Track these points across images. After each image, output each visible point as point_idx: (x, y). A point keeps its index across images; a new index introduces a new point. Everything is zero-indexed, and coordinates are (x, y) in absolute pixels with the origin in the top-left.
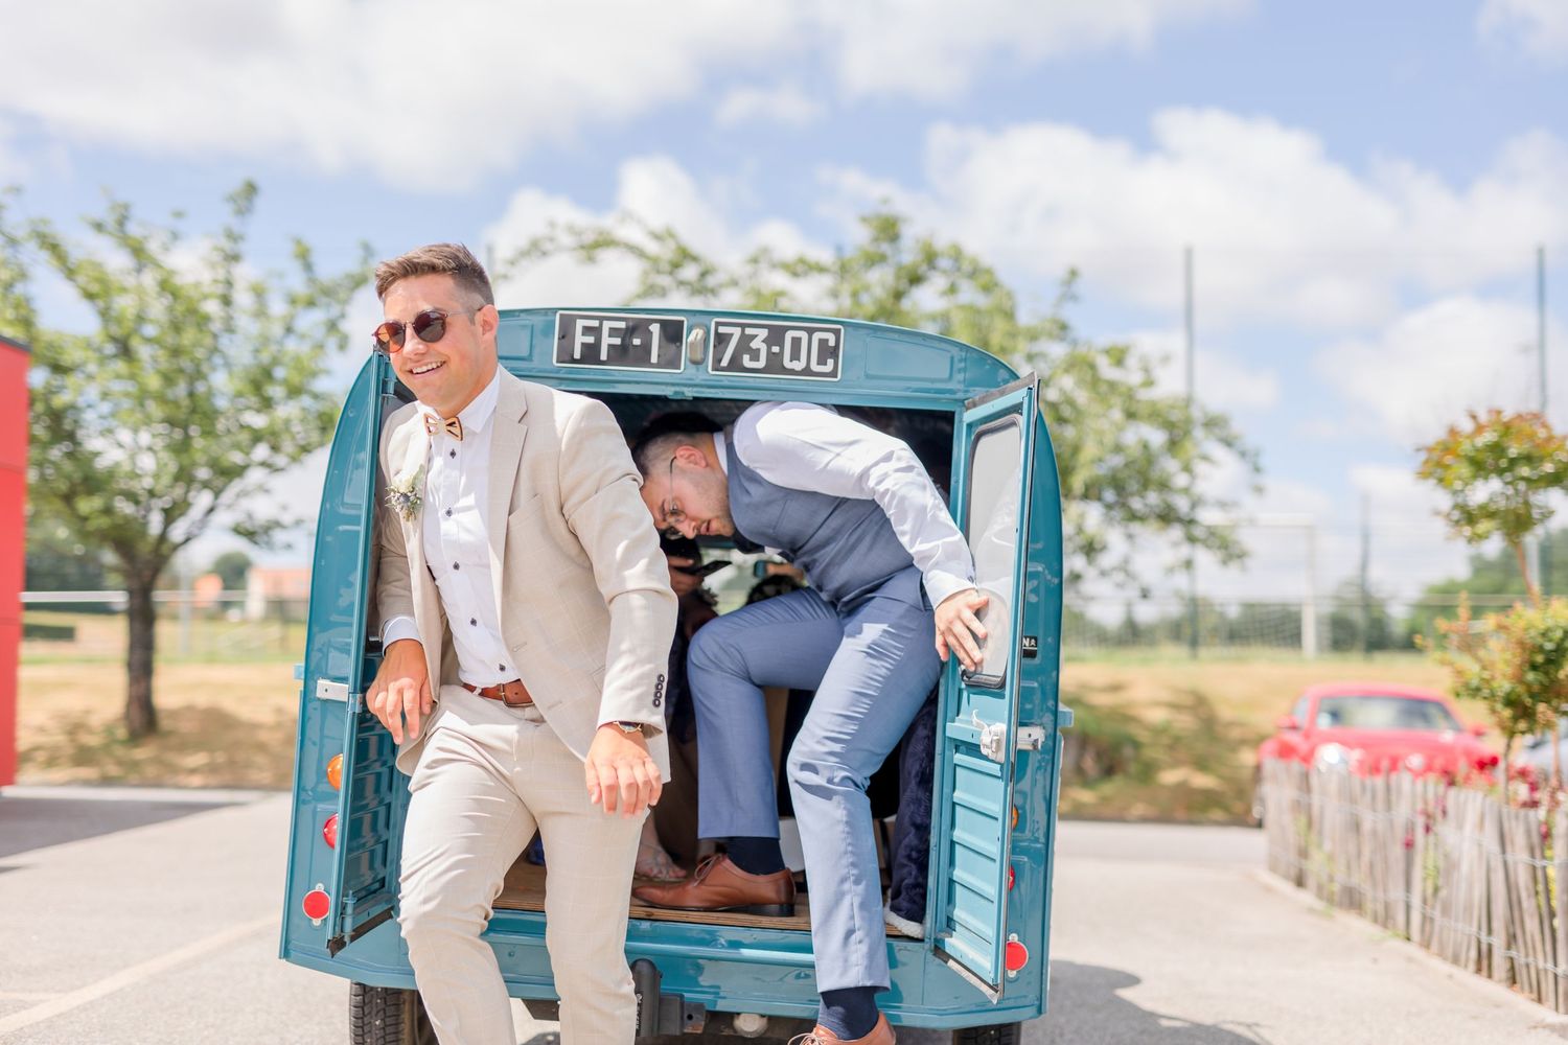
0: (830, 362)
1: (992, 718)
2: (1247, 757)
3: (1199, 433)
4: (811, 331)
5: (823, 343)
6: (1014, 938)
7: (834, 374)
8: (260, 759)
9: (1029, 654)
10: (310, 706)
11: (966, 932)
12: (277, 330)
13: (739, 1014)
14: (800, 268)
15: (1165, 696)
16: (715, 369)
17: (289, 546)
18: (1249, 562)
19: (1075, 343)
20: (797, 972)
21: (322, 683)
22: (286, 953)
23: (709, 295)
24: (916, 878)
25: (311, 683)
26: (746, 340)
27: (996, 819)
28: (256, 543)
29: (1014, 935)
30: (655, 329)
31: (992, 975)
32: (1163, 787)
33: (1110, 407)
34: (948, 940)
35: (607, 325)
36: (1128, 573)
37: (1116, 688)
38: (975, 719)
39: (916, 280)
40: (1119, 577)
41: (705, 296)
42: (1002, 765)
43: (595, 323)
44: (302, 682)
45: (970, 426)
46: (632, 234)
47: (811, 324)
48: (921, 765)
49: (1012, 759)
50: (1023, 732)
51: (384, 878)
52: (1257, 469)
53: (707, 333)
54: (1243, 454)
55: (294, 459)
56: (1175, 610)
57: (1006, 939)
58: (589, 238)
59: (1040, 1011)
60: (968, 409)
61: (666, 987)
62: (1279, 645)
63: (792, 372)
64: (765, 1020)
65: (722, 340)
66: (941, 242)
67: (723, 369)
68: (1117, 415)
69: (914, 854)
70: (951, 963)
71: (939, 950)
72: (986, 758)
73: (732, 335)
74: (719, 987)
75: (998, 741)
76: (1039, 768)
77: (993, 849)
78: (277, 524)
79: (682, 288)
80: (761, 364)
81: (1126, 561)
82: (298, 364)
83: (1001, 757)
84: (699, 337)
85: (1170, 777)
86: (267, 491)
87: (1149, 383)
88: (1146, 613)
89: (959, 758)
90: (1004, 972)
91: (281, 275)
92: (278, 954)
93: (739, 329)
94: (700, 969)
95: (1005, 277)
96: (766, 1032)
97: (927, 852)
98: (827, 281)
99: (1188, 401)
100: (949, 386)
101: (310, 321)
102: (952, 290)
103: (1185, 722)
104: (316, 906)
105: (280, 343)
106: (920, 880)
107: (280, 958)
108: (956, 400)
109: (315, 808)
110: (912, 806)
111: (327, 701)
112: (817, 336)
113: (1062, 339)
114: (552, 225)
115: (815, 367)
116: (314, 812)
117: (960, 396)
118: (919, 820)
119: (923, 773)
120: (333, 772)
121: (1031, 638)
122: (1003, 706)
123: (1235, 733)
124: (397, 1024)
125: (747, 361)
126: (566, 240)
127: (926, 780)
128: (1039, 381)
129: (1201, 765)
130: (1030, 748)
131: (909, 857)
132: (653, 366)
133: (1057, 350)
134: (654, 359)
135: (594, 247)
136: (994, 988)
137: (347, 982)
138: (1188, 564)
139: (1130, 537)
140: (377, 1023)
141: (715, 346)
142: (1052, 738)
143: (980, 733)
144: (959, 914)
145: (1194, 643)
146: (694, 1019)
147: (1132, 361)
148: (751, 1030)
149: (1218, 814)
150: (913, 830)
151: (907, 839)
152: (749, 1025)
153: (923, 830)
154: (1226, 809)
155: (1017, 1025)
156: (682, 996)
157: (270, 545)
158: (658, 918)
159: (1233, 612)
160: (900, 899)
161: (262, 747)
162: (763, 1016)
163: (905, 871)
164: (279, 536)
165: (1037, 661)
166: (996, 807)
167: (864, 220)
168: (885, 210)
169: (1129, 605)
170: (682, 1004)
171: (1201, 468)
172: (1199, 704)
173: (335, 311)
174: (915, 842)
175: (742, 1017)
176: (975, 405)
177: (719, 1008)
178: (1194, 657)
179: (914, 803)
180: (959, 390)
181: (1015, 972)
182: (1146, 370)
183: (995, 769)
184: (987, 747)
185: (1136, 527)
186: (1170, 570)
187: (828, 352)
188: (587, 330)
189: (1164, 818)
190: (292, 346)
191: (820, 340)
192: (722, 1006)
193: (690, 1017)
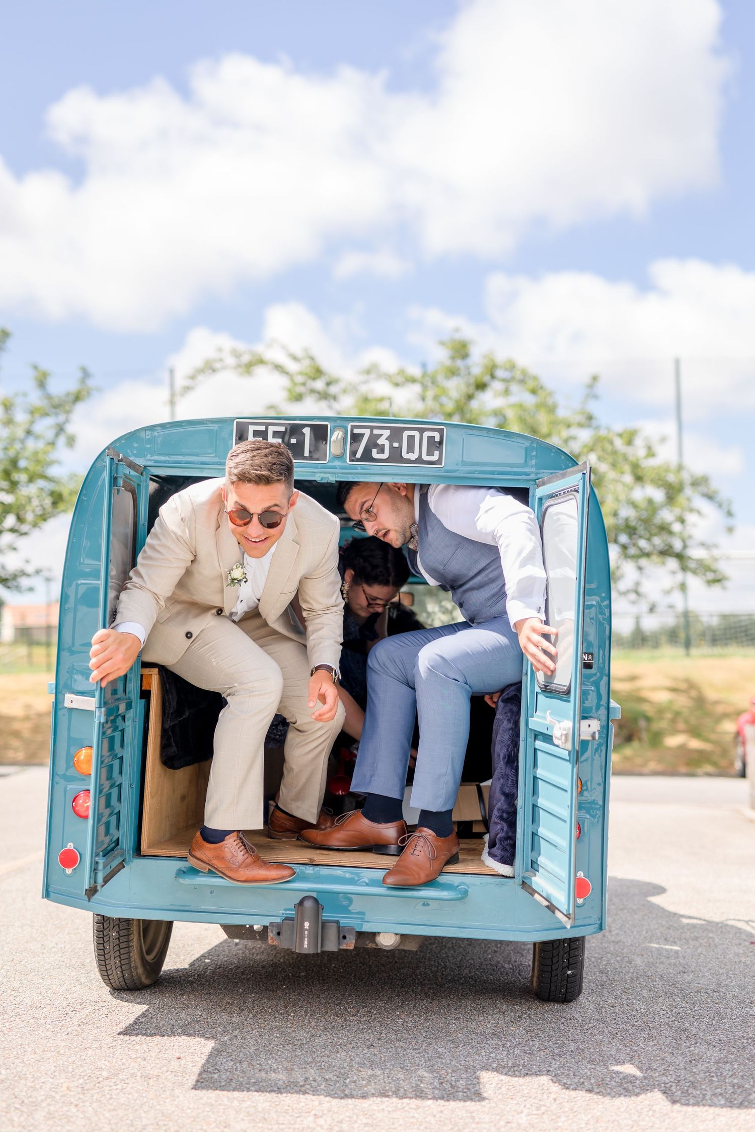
0: (437, 453)
1: (561, 715)
2: (729, 727)
3: (688, 491)
4: (422, 431)
5: (431, 439)
6: (581, 874)
7: (439, 462)
8: (15, 743)
9: (588, 666)
10: (60, 713)
11: (546, 873)
12: (20, 433)
13: (379, 933)
14: (402, 380)
15: (668, 683)
16: (351, 460)
17: (31, 589)
18: (727, 584)
19: (597, 428)
20: (423, 902)
21: (69, 697)
22: (47, 894)
23: (332, 401)
24: (507, 832)
25: (60, 696)
26: (373, 439)
27: (566, 791)
28: (9, 587)
29: (581, 872)
30: (307, 431)
31: (566, 907)
32: (669, 749)
33: (622, 473)
34: (533, 879)
35: (271, 429)
36: (637, 592)
37: (633, 678)
38: (549, 718)
39: (481, 386)
40: (633, 596)
41: (329, 401)
42: (570, 752)
43: (263, 428)
44: (54, 695)
45: (540, 499)
46: (276, 355)
47: (421, 426)
48: (507, 750)
49: (577, 747)
50: (584, 723)
51: (118, 839)
52: (730, 514)
53: (346, 433)
54: (720, 506)
55: (35, 525)
56: (670, 621)
57: (576, 875)
58: (246, 358)
59: (601, 928)
60: (538, 486)
61: (326, 916)
62: (748, 645)
63: (409, 461)
64: (398, 937)
65: (356, 438)
66: (501, 357)
67: (358, 460)
68: (628, 478)
69: (505, 815)
70: (537, 896)
71: (525, 885)
72: (558, 746)
73: (363, 435)
74: (364, 913)
75: (566, 735)
76: (597, 750)
77: (565, 813)
78: (24, 573)
79: (312, 395)
80: (386, 455)
81: (637, 584)
82: (36, 458)
83: (569, 746)
84: (339, 437)
85: (673, 741)
86: (15, 549)
87: (651, 453)
88: (650, 624)
89: (539, 744)
90: (575, 900)
91: (25, 395)
92: (41, 896)
93: (369, 431)
94: (351, 901)
95: (548, 382)
96: (400, 944)
97: (515, 813)
98: (417, 388)
99: (680, 468)
100: (526, 470)
101: (44, 426)
102: (507, 392)
103: (682, 702)
104: (69, 859)
105: (23, 441)
106: (510, 834)
107: (43, 898)
108: (529, 480)
109: (66, 788)
110: (502, 781)
111: (72, 709)
112: (426, 434)
113: (589, 426)
114: (220, 350)
115: (425, 457)
116: (65, 791)
117: (533, 476)
118: (507, 790)
119: (509, 756)
120: (77, 761)
121: (589, 654)
122: (570, 707)
123: (720, 709)
124: (128, 941)
125: (375, 454)
126: (230, 361)
127: (512, 760)
128: (591, 468)
129: (695, 732)
130: (590, 738)
131: (501, 818)
132: (306, 458)
133: (585, 436)
134: (307, 454)
135: (249, 366)
136: (568, 916)
137: (91, 914)
138: (683, 587)
139: (640, 568)
140: (114, 934)
141: (351, 443)
142: (606, 729)
143: (553, 727)
144: (541, 860)
145: (688, 644)
146: (347, 938)
147: (639, 442)
148: (389, 944)
149: (709, 768)
150: (503, 798)
151: (499, 804)
152: (387, 941)
153: (511, 797)
154: (715, 764)
155: (582, 939)
156: (338, 922)
157: (18, 588)
158: (319, 863)
159: (715, 621)
160: (495, 848)
161: (16, 734)
162: (397, 934)
163: (499, 827)
164: (24, 582)
165: (593, 671)
166: (566, 783)
167: (442, 343)
168: (457, 336)
169: (638, 619)
170: (339, 928)
171: (691, 518)
172: (689, 687)
173: (61, 418)
174: (505, 807)
175: (381, 935)
176: (544, 484)
177: (363, 930)
178: (688, 655)
179: (503, 778)
180: (532, 473)
181: (582, 900)
182: (649, 448)
183: (565, 754)
184: (558, 739)
185: (643, 562)
186: (668, 592)
187: (436, 445)
188: (257, 433)
189: (672, 773)
190: (31, 444)
191: (429, 437)
192: (366, 928)
193: (344, 937)
